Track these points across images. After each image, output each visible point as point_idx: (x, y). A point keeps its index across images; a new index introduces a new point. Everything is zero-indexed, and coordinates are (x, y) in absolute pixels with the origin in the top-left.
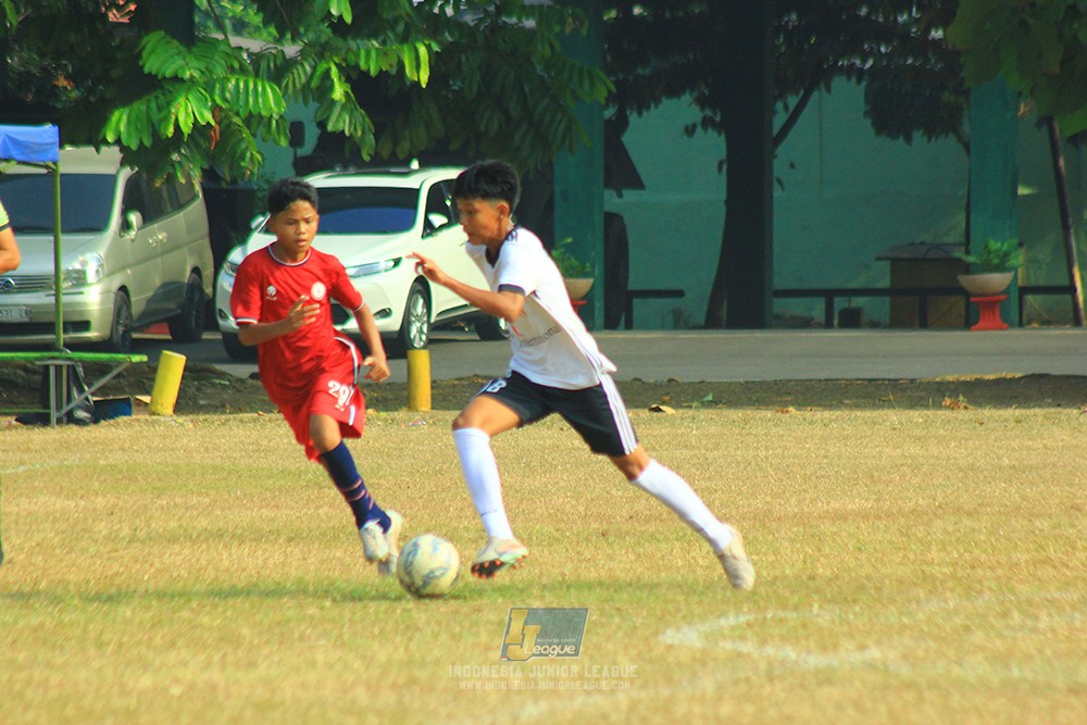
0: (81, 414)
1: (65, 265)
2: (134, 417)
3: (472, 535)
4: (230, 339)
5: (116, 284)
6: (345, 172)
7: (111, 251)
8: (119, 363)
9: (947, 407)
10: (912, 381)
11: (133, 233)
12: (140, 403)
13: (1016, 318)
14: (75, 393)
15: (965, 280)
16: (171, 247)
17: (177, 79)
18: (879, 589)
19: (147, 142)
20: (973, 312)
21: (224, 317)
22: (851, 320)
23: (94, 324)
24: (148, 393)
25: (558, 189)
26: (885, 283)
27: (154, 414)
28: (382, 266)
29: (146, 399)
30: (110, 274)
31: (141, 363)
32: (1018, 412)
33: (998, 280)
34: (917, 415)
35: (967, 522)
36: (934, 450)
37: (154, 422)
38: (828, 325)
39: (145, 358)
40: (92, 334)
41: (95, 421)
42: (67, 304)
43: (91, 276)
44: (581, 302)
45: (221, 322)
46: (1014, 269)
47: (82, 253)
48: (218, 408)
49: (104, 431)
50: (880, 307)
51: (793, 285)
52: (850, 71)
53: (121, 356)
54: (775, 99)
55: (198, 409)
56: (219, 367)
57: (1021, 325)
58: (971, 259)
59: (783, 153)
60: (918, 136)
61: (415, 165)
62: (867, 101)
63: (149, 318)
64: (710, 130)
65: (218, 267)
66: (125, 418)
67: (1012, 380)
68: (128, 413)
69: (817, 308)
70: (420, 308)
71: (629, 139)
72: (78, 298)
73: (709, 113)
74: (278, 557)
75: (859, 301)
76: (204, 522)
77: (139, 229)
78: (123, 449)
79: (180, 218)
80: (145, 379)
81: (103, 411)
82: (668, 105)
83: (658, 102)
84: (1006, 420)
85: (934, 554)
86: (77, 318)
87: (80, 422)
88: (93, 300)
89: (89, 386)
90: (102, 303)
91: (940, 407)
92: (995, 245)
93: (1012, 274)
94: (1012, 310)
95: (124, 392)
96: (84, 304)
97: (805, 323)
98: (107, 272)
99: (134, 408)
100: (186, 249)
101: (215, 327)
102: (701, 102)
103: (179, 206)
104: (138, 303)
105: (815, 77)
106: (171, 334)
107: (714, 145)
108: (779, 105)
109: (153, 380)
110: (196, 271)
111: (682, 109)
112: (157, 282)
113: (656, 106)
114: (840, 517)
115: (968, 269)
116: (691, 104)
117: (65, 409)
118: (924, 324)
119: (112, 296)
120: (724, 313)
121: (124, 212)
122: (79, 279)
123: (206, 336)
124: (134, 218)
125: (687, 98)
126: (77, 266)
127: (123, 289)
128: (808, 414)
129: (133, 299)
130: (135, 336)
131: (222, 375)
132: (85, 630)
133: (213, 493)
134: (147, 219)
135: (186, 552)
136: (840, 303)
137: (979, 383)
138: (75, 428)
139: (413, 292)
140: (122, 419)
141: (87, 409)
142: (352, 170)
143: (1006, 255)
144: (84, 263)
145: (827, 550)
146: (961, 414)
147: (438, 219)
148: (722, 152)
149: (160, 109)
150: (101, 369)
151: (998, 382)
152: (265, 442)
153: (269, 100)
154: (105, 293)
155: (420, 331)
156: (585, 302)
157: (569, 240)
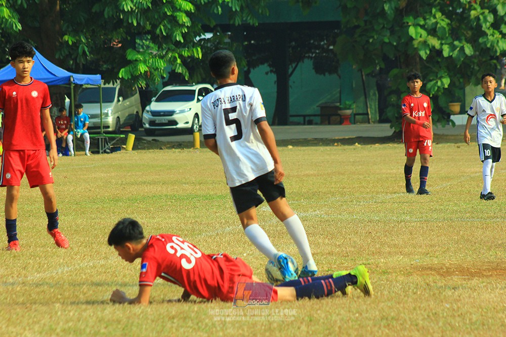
0: (108, 151)
1: (103, 111)
2: (122, 151)
3: (211, 182)
4: (146, 130)
5: (116, 116)
6: (176, 86)
7: (115, 107)
8: (118, 137)
9: (336, 146)
10: (327, 139)
11: (120, 103)
12: (123, 147)
13: (353, 121)
14: (106, 145)
15: (339, 112)
16: (130, 106)
17: (136, 60)
18: (319, 195)
19: (130, 77)
20: (342, 120)
21: (145, 124)
22: (310, 123)
23: (111, 127)
24: (125, 144)
26: (319, 113)
27: (127, 150)
28: (186, 110)
29: (125, 146)
30: (114, 114)
31: (123, 137)
33: (348, 112)
34: (328, 148)
35: (341, 176)
36: (333, 157)
37: (127, 153)
38: (304, 124)
39: (124, 136)
40: (110, 129)
41: (112, 152)
42: (104, 122)
43: (110, 114)
45: (144, 126)
46: (353, 109)
47: (107, 108)
48: (144, 148)
49: (114, 155)
50: (318, 119)
51: (295, 113)
52: (309, 57)
53: (118, 135)
55: (139, 149)
56: (144, 138)
57: (355, 123)
58: (341, 106)
59: (292, 79)
60: (327, 74)
61: (194, 84)
62: (313, 65)
63: (124, 125)
64: (272, 73)
65: (143, 111)
66: (119, 152)
67: (352, 138)
68: (120, 150)
69: (301, 119)
70: (196, 121)
71: (251, 76)
72: (107, 120)
73: (272, 69)
74: (159, 189)
75: (312, 118)
76: (140, 179)
77: (122, 101)
78: (119, 160)
79: (133, 98)
80: (124, 142)
81: (113, 150)
82: (261, 67)
83: (258, 66)
85: (333, 185)
86: (106, 125)
87: (108, 153)
88: (110, 120)
89: (110, 143)
90: (113, 121)
91: (333, 145)
92: (347, 103)
94: (351, 120)
95: (118, 145)
96: (108, 121)
97: (298, 124)
98: (114, 113)
99: (122, 149)
100: (134, 107)
101: (142, 127)
102: (270, 66)
103: (132, 95)
104: (122, 121)
105: (299, 59)
106: (131, 128)
107: (273, 77)
108: (290, 66)
109: (126, 141)
110: (137, 112)
111: (265, 68)
112: (127, 115)
114: (308, 175)
115: (340, 109)
117: (104, 149)
118: (329, 124)
119: (115, 119)
120: (276, 121)
121: (118, 97)
122: (107, 115)
123: (140, 129)
124: (121, 99)
125: (266, 65)
126: (106, 112)
127: (118, 117)
128: (299, 148)
129: (121, 120)
130: (121, 130)
131: (144, 140)
132: (110, 209)
133: (143, 172)
134: (124, 99)
135: (136, 187)
136: (307, 119)
137: (344, 139)
138: (106, 154)
139: (195, 117)
140: (118, 152)
141: (109, 149)
142: (178, 85)
143: (351, 105)
144: (108, 111)
145: (305, 185)
146: (339, 147)
147: (200, 98)
148: (275, 79)
149: (133, 69)
150: (112, 139)
151: (349, 139)
152: (156, 158)
153: (162, 64)
154: (113, 118)
155: (196, 127)
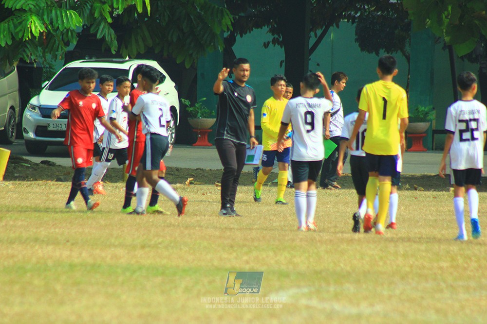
6: (90, 60)
13: (430, 145)
25: (199, 73)
32: (435, 193)
33: (422, 126)
44: (209, 130)
46: (431, 121)
52: (349, 17)
54: (311, 30)
57: (433, 150)
59: (314, 58)
60: (382, 51)
62: (356, 34)
64: (276, 45)
67: (430, 176)
71: (236, 48)
73: (276, 36)
82: (256, 32)
83: (251, 30)
84: (429, 197)
92: (421, 108)
93: (430, 123)
94: (428, 141)
102: (272, 31)
105: (331, 19)
107: (278, 53)
108: (312, 34)
111: (263, 34)
113: (250, 32)
116: (267, 32)
125: (265, 29)
142: (93, 59)
143: (427, 113)
146: (406, 193)
148: (283, 57)
151: (423, 177)
156: (211, 130)
157: (205, 99)
